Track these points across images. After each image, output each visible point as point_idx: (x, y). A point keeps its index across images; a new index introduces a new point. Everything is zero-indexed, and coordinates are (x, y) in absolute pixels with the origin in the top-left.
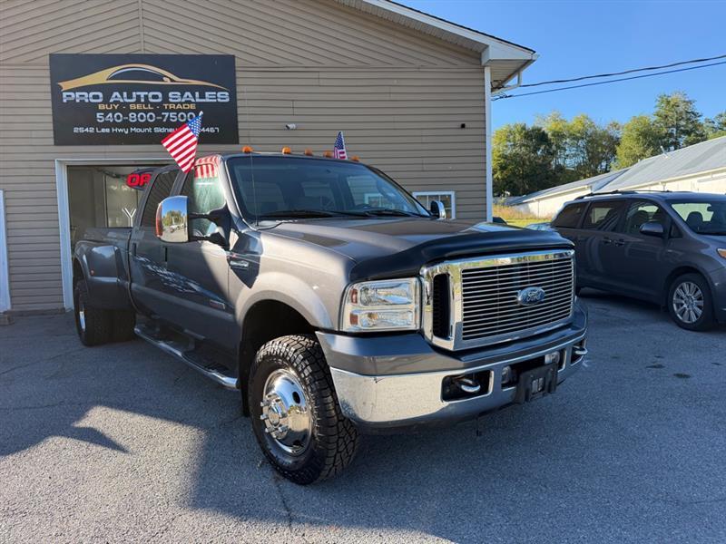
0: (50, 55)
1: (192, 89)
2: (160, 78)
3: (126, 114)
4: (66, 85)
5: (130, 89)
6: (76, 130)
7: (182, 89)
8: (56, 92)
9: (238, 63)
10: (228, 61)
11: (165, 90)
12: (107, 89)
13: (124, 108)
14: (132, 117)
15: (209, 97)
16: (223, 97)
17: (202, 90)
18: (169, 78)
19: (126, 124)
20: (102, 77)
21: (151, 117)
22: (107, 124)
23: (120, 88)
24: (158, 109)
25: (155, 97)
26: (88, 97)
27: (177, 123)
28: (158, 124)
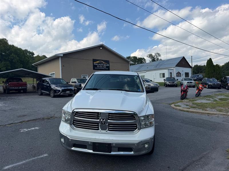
0: (93, 59)
1: (106, 64)
2: (103, 62)
4: (94, 63)
5: (100, 64)
6: (95, 68)
7: (105, 64)
8: (93, 63)
9: (110, 62)
11: (103, 64)
12: (98, 63)
13: (100, 66)
14: (100, 67)
16: (108, 65)
17: (107, 64)
18: (104, 63)
19: (100, 68)
20: (98, 62)
21: (102, 67)
22: (98, 68)
24: (103, 66)
25: (102, 65)
26: (96, 64)
27: (104, 68)
28: (103, 68)
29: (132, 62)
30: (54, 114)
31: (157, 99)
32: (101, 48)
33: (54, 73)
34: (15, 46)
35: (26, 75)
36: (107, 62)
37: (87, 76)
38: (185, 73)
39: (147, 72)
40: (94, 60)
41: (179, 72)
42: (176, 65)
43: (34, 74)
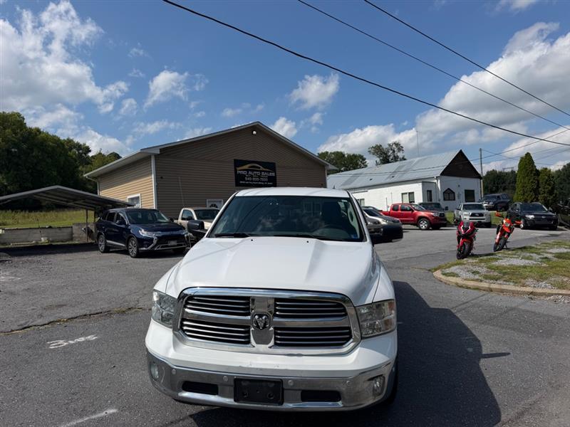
0: (235, 160)
1: (267, 172)
2: (259, 168)
3: (252, 177)
4: (238, 169)
5: (253, 171)
6: (241, 182)
7: (264, 171)
8: (236, 171)
9: (277, 165)
10: (274, 164)
11: (261, 171)
12: (247, 170)
13: (252, 176)
14: (254, 179)
15: (271, 174)
16: (273, 174)
17: (269, 172)
18: (262, 168)
19: (252, 181)
20: (246, 167)
21: (257, 179)
22: (248, 181)
23: (251, 170)
24: (259, 177)
25: (259, 173)
26: (243, 172)
27: (264, 182)
28: (259, 181)
29: (331, 167)
30: (138, 301)
31: (396, 257)
32: (254, 132)
33: (139, 195)
34: (42, 130)
35: (67, 202)
36: (271, 166)
37: (220, 201)
38: (466, 191)
39: (369, 191)
40: (238, 163)
41: (449, 189)
42: (443, 172)
43: (86, 200)
